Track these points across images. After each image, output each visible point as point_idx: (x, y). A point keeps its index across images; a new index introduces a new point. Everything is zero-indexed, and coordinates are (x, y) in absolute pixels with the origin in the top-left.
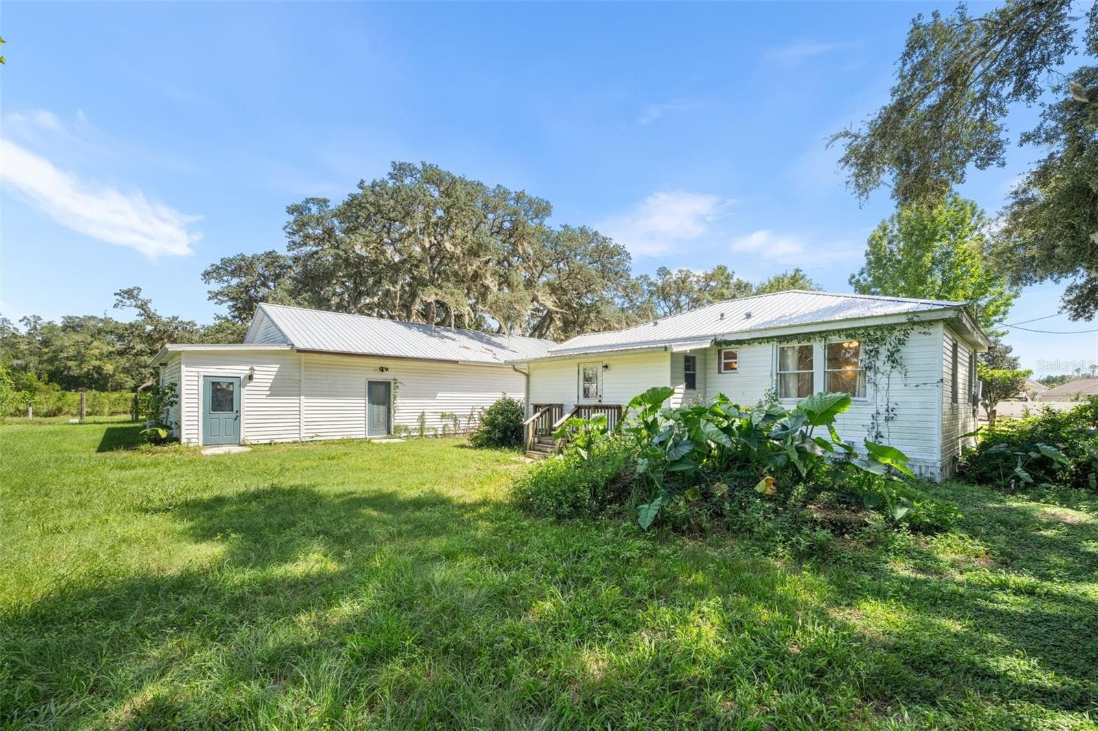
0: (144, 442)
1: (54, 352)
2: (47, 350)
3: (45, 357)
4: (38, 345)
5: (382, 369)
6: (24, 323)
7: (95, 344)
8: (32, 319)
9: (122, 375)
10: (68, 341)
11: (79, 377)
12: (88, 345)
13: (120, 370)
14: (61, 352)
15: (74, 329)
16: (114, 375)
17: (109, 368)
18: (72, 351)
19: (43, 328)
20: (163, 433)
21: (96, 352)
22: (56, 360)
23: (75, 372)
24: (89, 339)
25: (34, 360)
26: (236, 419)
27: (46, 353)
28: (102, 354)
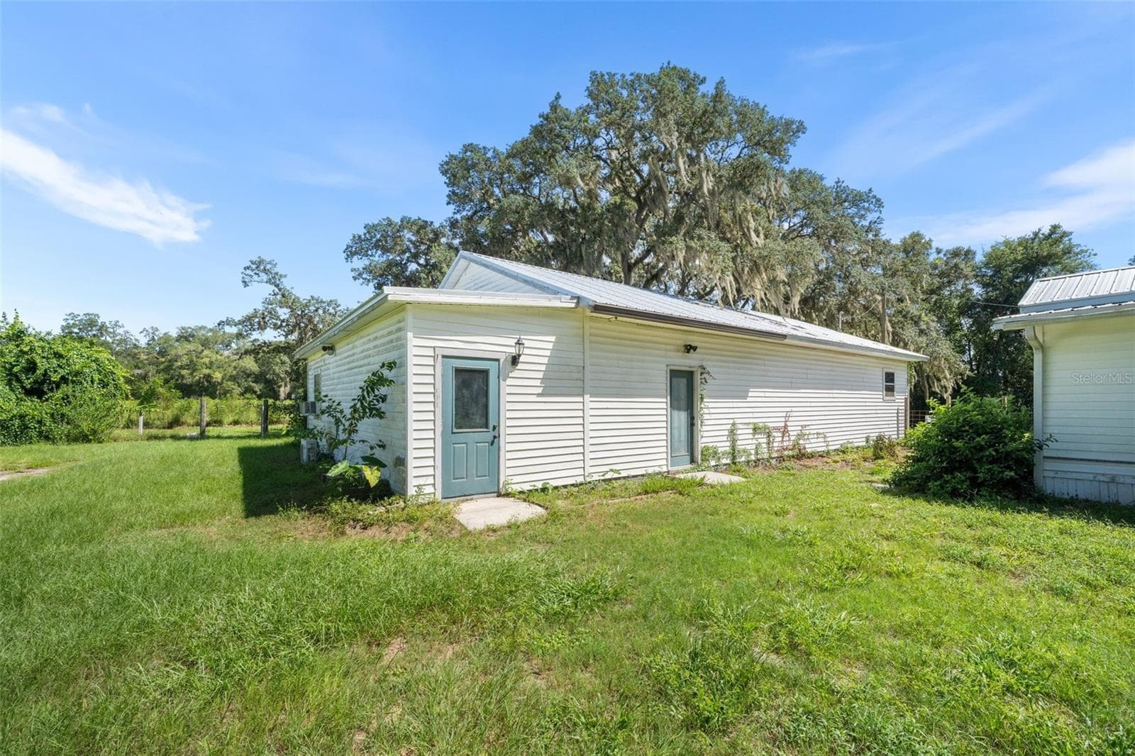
0: (336, 496)
1: (170, 361)
2: (163, 360)
3: (162, 367)
4: (155, 355)
5: (689, 348)
6: (144, 334)
7: (206, 352)
8: (150, 331)
9: (229, 383)
10: (181, 349)
11: (191, 385)
12: (200, 353)
13: (227, 377)
14: (176, 361)
15: (186, 339)
16: (222, 383)
17: (218, 376)
18: (185, 360)
19: (160, 339)
20: (372, 476)
21: (207, 360)
22: (172, 369)
23: (188, 381)
24: (200, 348)
25: (152, 369)
26: (492, 443)
27: (163, 363)
28: (211, 363)
